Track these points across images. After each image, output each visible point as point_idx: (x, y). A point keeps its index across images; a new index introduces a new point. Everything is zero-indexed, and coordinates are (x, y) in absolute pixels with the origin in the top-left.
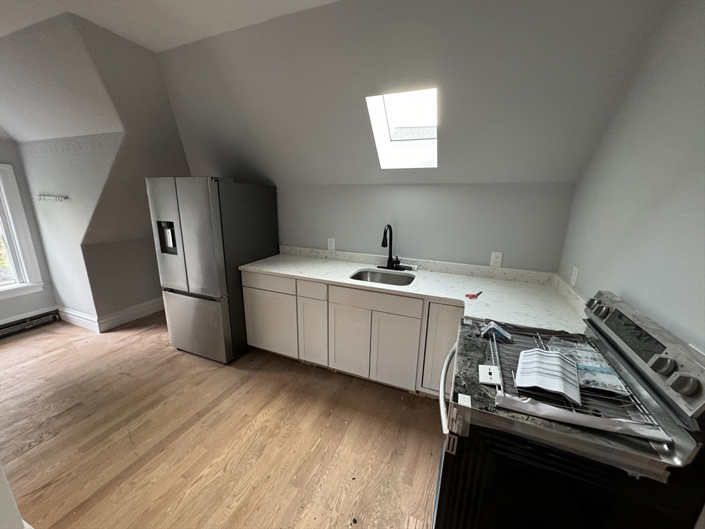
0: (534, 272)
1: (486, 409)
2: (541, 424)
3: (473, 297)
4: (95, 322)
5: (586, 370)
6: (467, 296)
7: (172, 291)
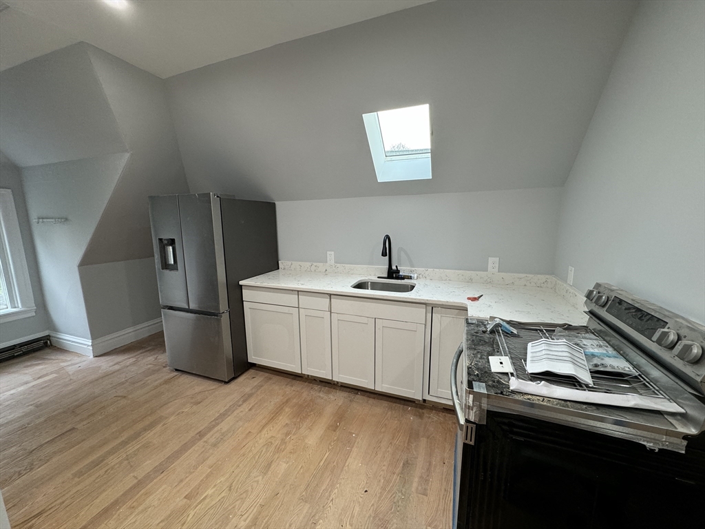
0: (531, 276)
1: (502, 393)
2: (557, 404)
3: (474, 299)
4: (88, 346)
5: (593, 355)
6: (469, 299)
7: (171, 308)
